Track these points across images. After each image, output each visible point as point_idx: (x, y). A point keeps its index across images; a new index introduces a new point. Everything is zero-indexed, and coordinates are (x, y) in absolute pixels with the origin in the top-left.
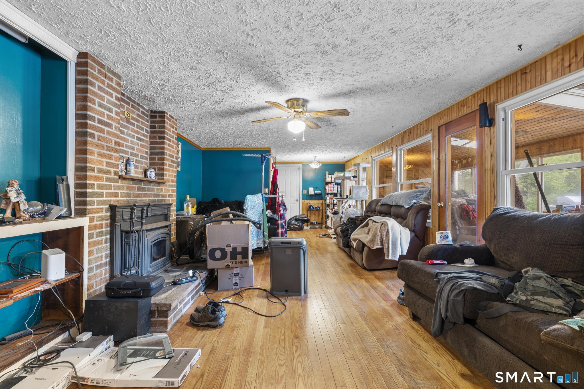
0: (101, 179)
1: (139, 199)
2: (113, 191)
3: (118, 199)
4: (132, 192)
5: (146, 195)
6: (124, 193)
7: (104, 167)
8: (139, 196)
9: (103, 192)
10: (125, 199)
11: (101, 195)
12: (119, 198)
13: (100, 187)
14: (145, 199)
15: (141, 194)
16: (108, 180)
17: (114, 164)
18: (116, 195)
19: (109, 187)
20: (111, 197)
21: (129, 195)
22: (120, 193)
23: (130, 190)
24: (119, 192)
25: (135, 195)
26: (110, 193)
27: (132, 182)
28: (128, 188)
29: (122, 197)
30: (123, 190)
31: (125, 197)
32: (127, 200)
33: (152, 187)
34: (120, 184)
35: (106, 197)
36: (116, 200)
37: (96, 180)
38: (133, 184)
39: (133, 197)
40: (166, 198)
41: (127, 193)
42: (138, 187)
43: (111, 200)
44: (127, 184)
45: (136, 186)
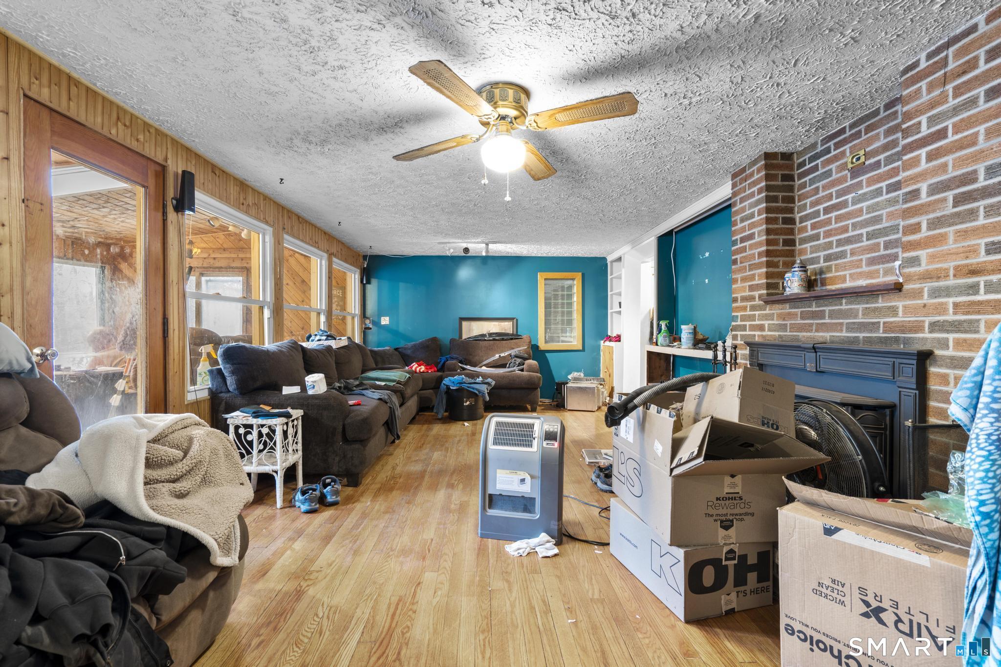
0: (745, 308)
1: (805, 334)
2: (757, 322)
3: (764, 333)
4: (788, 323)
5: (820, 328)
6: (773, 324)
7: (747, 293)
8: (802, 328)
9: (746, 325)
10: (777, 334)
11: (744, 328)
12: (766, 333)
13: (744, 318)
14: (821, 334)
15: (811, 325)
16: (753, 308)
17: (757, 285)
18: (761, 328)
19: (751, 318)
20: (755, 331)
21: (783, 327)
22: (766, 326)
23: (784, 319)
24: (766, 323)
25: (793, 328)
26: (753, 325)
27: (787, 306)
28: (780, 316)
29: (769, 330)
30: (773, 320)
31: (775, 331)
32: (779, 335)
33: (844, 307)
34: (767, 312)
35: (750, 330)
36: (762, 335)
37: (739, 311)
38: (790, 308)
39: (790, 331)
40: (920, 335)
41: (780, 325)
42: (802, 312)
43: (754, 335)
44: (779, 309)
45: (798, 311)
